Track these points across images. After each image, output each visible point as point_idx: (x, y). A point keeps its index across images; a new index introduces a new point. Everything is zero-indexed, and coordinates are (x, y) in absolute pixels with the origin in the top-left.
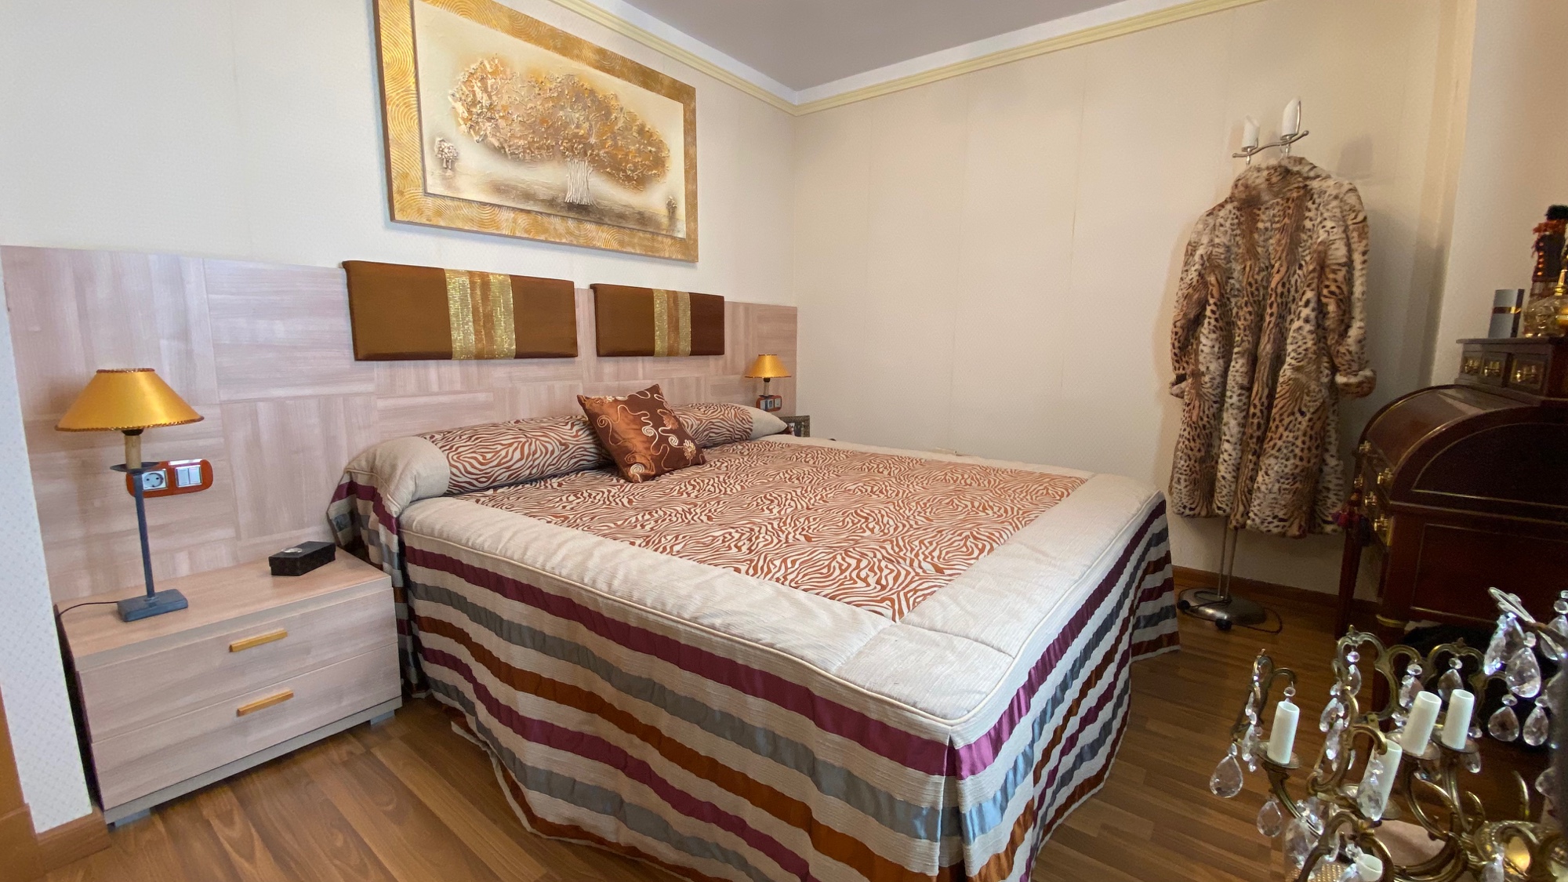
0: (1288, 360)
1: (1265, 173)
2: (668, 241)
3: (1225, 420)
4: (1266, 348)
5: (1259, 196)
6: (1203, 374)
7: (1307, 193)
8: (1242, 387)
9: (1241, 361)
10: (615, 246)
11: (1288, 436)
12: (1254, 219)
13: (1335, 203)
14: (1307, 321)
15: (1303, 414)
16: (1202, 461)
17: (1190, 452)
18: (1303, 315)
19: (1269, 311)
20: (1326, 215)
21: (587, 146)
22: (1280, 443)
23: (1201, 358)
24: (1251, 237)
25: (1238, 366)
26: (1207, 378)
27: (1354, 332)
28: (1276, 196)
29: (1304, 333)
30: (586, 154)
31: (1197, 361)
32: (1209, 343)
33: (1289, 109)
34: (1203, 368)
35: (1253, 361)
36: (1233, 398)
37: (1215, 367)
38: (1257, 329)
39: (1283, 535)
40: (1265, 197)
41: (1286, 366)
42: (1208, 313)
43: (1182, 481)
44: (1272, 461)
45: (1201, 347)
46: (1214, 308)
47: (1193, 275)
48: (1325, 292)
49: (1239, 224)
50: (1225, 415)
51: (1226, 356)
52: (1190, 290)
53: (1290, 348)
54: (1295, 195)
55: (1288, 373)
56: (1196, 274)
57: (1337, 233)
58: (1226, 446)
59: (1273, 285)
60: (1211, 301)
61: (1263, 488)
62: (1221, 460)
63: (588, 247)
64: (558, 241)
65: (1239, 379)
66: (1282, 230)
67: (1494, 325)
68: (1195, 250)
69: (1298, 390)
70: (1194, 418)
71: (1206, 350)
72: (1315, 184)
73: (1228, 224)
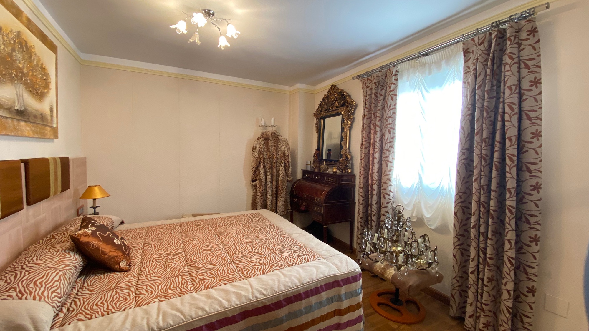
0: (281, 175)
1: (271, 133)
2: (49, 129)
3: (268, 190)
4: (275, 172)
5: (269, 138)
6: (262, 179)
7: (279, 139)
8: (271, 182)
9: (270, 176)
10: (31, 134)
11: (283, 192)
12: (268, 143)
13: (284, 142)
14: (283, 167)
15: (284, 187)
16: (263, 201)
17: (261, 199)
18: (282, 166)
19: (274, 164)
20: (283, 144)
21: (23, 74)
22: (282, 194)
23: (261, 176)
24: (268, 147)
25: (269, 177)
26: (263, 180)
27: (290, 169)
28: (272, 138)
29: (283, 169)
30: (22, 79)
31: (260, 176)
32: (263, 172)
33: (272, 120)
34: (262, 178)
35: (272, 175)
36: (269, 184)
37: (264, 177)
38: (272, 168)
39: (284, 215)
40: (270, 138)
41: (280, 177)
42: (261, 164)
43: (260, 207)
44: (281, 198)
45: (261, 173)
46: (262, 163)
47: (256, 154)
48: (286, 161)
49: (265, 143)
50: (267, 189)
51: (266, 175)
52: (257, 159)
53: (281, 173)
54: (276, 139)
55: (281, 178)
56: (257, 155)
57: (286, 148)
58: (269, 196)
59: (274, 158)
60: (262, 161)
61: (280, 205)
62: (268, 200)
63: (21, 136)
64: (10, 134)
65: (270, 180)
66: (274, 146)
67: (307, 167)
68: (255, 149)
69: (283, 182)
70: (261, 191)
71: (262, 173)
72: (280, 137)
73: (262, 143)
